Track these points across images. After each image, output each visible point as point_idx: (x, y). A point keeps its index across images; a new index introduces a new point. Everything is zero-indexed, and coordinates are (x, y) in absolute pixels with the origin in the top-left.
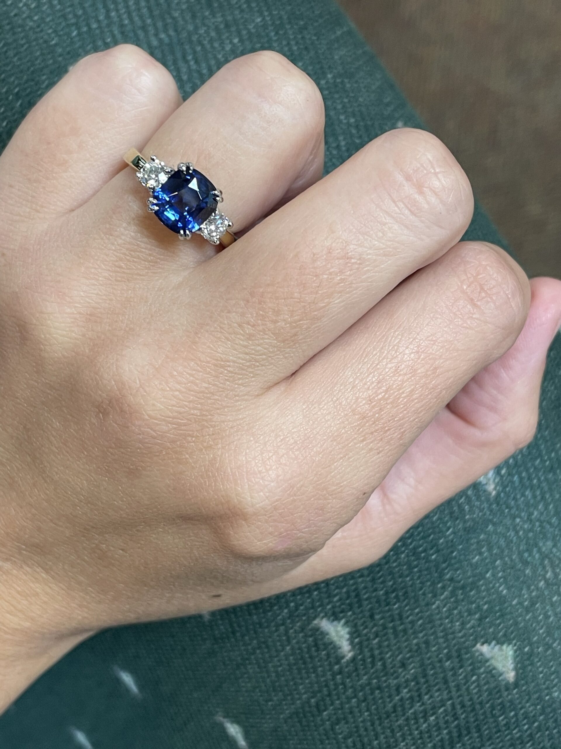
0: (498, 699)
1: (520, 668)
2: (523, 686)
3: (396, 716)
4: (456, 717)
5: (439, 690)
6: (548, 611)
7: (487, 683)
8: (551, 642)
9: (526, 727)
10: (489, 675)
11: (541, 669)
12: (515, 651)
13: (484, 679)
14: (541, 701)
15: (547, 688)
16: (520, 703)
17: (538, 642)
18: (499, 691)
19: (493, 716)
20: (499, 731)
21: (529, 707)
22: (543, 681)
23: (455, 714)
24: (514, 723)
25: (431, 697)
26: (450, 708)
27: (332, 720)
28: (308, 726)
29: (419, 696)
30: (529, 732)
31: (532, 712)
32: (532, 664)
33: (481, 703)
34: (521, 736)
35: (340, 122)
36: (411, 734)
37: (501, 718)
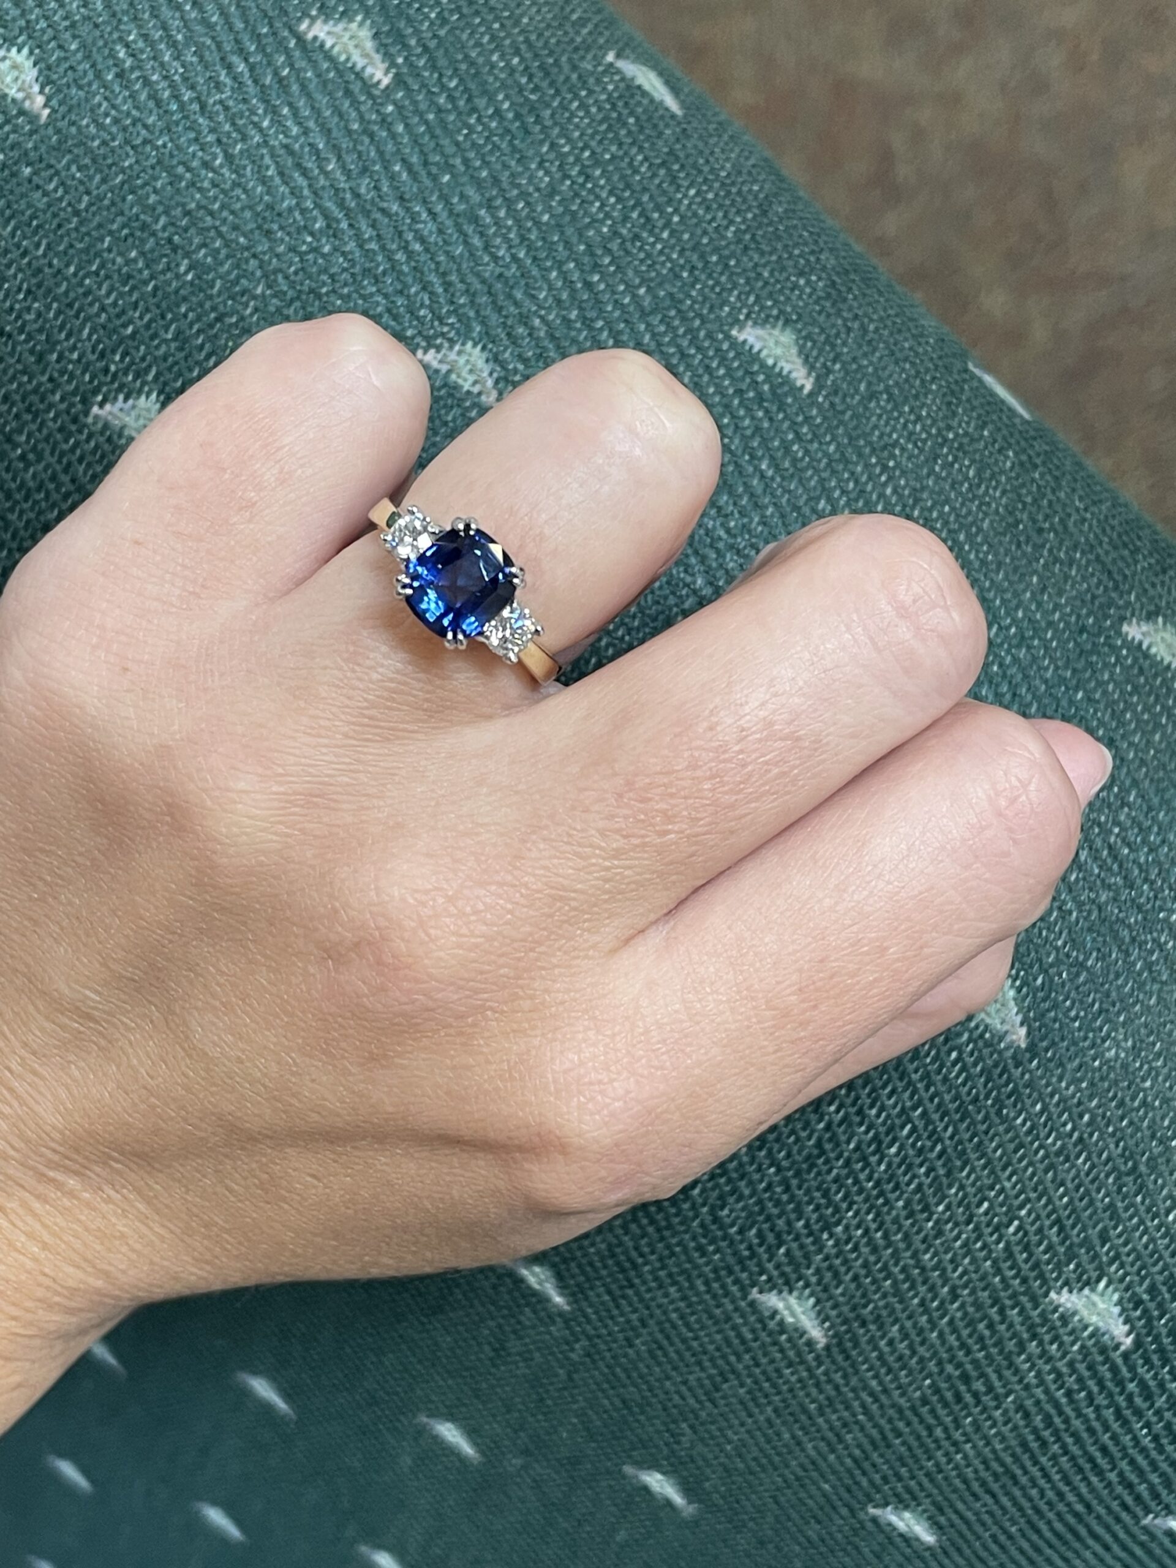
0: (1007, 1084)
1: (1035, 1020)
2: (1047, 1050)
3: (827, 1161)
4: (935, 1137)
5: (893, 1092)
6: (1064, 902)
7: (980, 1059)
8: (1081, 958)
9: (1069, 1127)
10: (981, 1043)
11: (1073, 1013)
12: (1019, 990)
13: (972, 1054)
14: (1086, 1072)
15: (1093, 1045)
16: (1047, 1085)
17: (1058, 962)
18: (1005, 1070)
19: (1004, 1120)
20: (1021, 1145)
21: (1067, 1088)
22: (1082, 1034)
23: (934, 1131)
24: (1045, 1125)
25: (882, 1109)
26: (920, 1124)
27: (711, 1201)
28: (669, 1226)
29: (860, 1112)
30: (1076, 1135)
31: (1073, 1096)
32: (1055, 1006)
33: (976, 1100)
34: (1063, 1147)
35: (493, 66)
36: (861, 1191)
37: (1019, 1121)
